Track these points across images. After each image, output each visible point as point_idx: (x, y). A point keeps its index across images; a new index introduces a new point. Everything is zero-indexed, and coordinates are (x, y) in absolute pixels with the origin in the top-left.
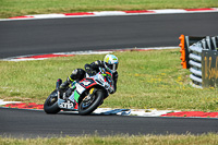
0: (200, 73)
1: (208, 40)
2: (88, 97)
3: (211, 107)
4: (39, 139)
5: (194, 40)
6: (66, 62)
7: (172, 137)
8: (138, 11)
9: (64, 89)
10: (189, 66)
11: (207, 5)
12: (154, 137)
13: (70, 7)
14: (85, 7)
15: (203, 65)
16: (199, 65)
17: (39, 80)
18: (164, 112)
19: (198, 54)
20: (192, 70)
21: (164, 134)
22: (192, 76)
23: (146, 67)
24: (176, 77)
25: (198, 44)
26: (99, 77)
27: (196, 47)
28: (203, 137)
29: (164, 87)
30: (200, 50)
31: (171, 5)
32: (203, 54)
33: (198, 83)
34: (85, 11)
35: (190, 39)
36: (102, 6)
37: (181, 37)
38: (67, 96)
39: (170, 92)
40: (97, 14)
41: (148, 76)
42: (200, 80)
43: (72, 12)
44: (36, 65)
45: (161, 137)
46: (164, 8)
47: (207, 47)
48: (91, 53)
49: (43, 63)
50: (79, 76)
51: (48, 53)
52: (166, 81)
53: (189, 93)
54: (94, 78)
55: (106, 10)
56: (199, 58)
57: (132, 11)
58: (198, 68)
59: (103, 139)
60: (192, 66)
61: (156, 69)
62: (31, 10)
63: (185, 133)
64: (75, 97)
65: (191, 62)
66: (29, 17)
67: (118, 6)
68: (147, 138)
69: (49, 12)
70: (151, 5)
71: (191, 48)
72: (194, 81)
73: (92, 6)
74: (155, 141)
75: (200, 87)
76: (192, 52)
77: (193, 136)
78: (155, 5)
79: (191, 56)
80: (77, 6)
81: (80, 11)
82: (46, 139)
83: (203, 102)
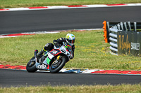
0: (116, 45)
1: (122, 24)
2: (56, 61)
3: (123, 67)
4: (12, 88)
5: (112, 24)
6: (30, 38)
7: (98, 87)
8: (76, 5)
9: (40, 56)
10: (109, 41)
11: (121, 2)
12: (87, 87)
13: (33, 3)
14: (42, 3)
15: (118, 40)
16: (116, 40)
17: (12, 50)
18: (93, 71)
19: (115, 33)
20: (111, 43)
21: (93, 85)
22: (111, 48)
23: (82, 42)
24: (101, 48)
25: (115, 27)
26: (63, 48)
27: (114, 29)
28: (119, 87)
29: (93, 55)
30: (116, 31)
31: (97, 2)
32: (118, 33)
33: (115, 52)
34: (42, 6)
35: (110, 24)
36: (53, 3)
37: (104, 23)
38: (42, 61)
39: (97, 57)
40: (50, 8)
41: (83, 47)
42: (116, 50)
43: (34, 6)
44: (10, 41)
45: (91, 87)
46: (93, 4)
47: (121, 29)
48: (46, 32)
49: (15, 39)
50: (50, 48)
51: (18, 32)
52: (94, 50)
53: (109, 59)
54: (60, 49)
55: (56, 5)
56: (116, 36)
57: (72, 6)
58: (115, 43)
59: (54, 88)
60: (111, 41)
61: (88, 43)
62: (7, 5)
63: (106, 84)
64: (47, 61)
65: (111, 39)
66: (6, 10)
67: (63, 2)
68: (82, 87)
69: (19, 6)
70: (85, 2)
71: (111, 29)
72: (112, 51)
73: (46, 2)
74: (87, 89)
75: (117, 55)
76: (111, 32)
77: (112, 86)
78: (87, 2)
79: (111, 34)
80: (37, 3)
81: (39, 6)
82: (17, 88)
83: (119, 64)
